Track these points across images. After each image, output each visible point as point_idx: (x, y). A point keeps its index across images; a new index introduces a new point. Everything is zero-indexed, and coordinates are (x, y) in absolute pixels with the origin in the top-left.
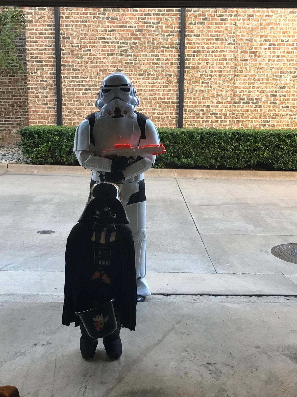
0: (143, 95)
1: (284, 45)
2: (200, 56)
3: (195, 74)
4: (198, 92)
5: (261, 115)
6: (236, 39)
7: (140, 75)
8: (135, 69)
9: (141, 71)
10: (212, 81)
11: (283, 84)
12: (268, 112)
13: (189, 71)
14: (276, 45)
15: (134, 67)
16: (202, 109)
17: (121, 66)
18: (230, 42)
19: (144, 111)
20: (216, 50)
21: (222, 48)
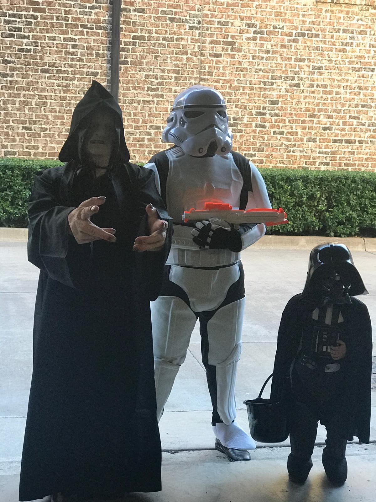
0: (49, 105)
1: (277, 34)
2: (145, 45)
3: (137, 74)
4: (142, 104)
5: (242, 145)
6: (203, 20)
7: (43, 71)
8: (34, 61)
9: (45, 64)
10: (164, 87)
11: (275, 96)
12: (252, 140)
13: (126, 69)
14: (265, 33)
15: (33, 57)
16: (148, 132)
17: (11, 55)
18: (193, 25)
19: (50, 131)
20: (170, 36)
21: (180, 34)
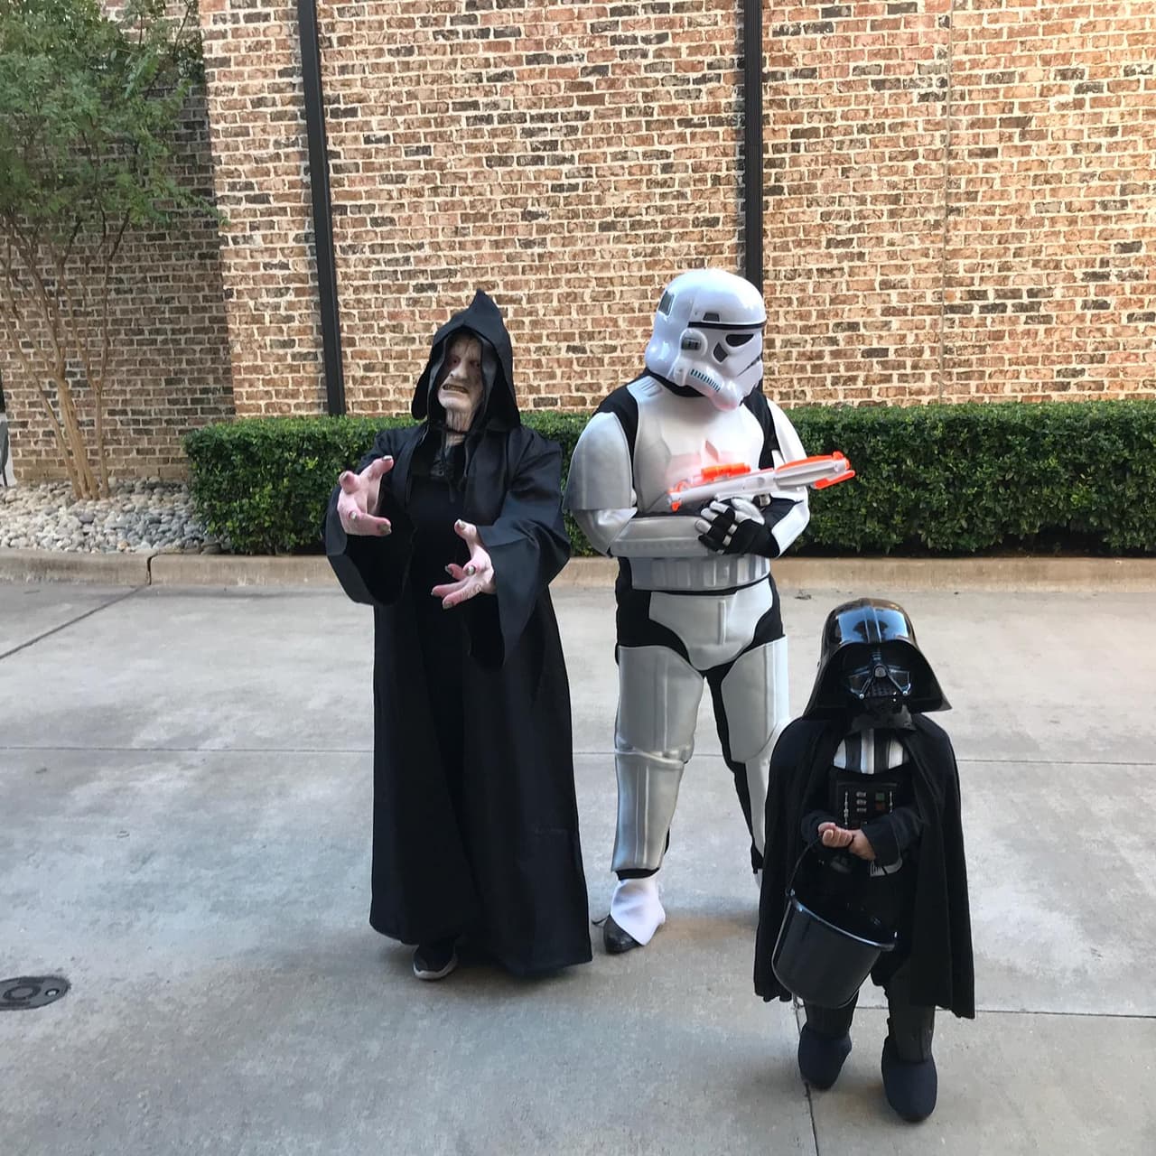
0: (618, 296)
1: (1134, 87)
2: (819, 147)
3: (803, 213)
4: (815, 277)
5: (1050, 351)
6: (951, 77)
7: (606, 227)
8: (586, 207)
9: (607, 212)
10: (866, 235)
11: (1131, 233)
12: (1075, 338)
13: (779, 204)
14: (1105, 88)
15: (583, 201)
16: (831, 338)
17: (538, 201)
18: (929, 90)
19: (622, 351)
20: (875, 122)
21: (899, 113)
